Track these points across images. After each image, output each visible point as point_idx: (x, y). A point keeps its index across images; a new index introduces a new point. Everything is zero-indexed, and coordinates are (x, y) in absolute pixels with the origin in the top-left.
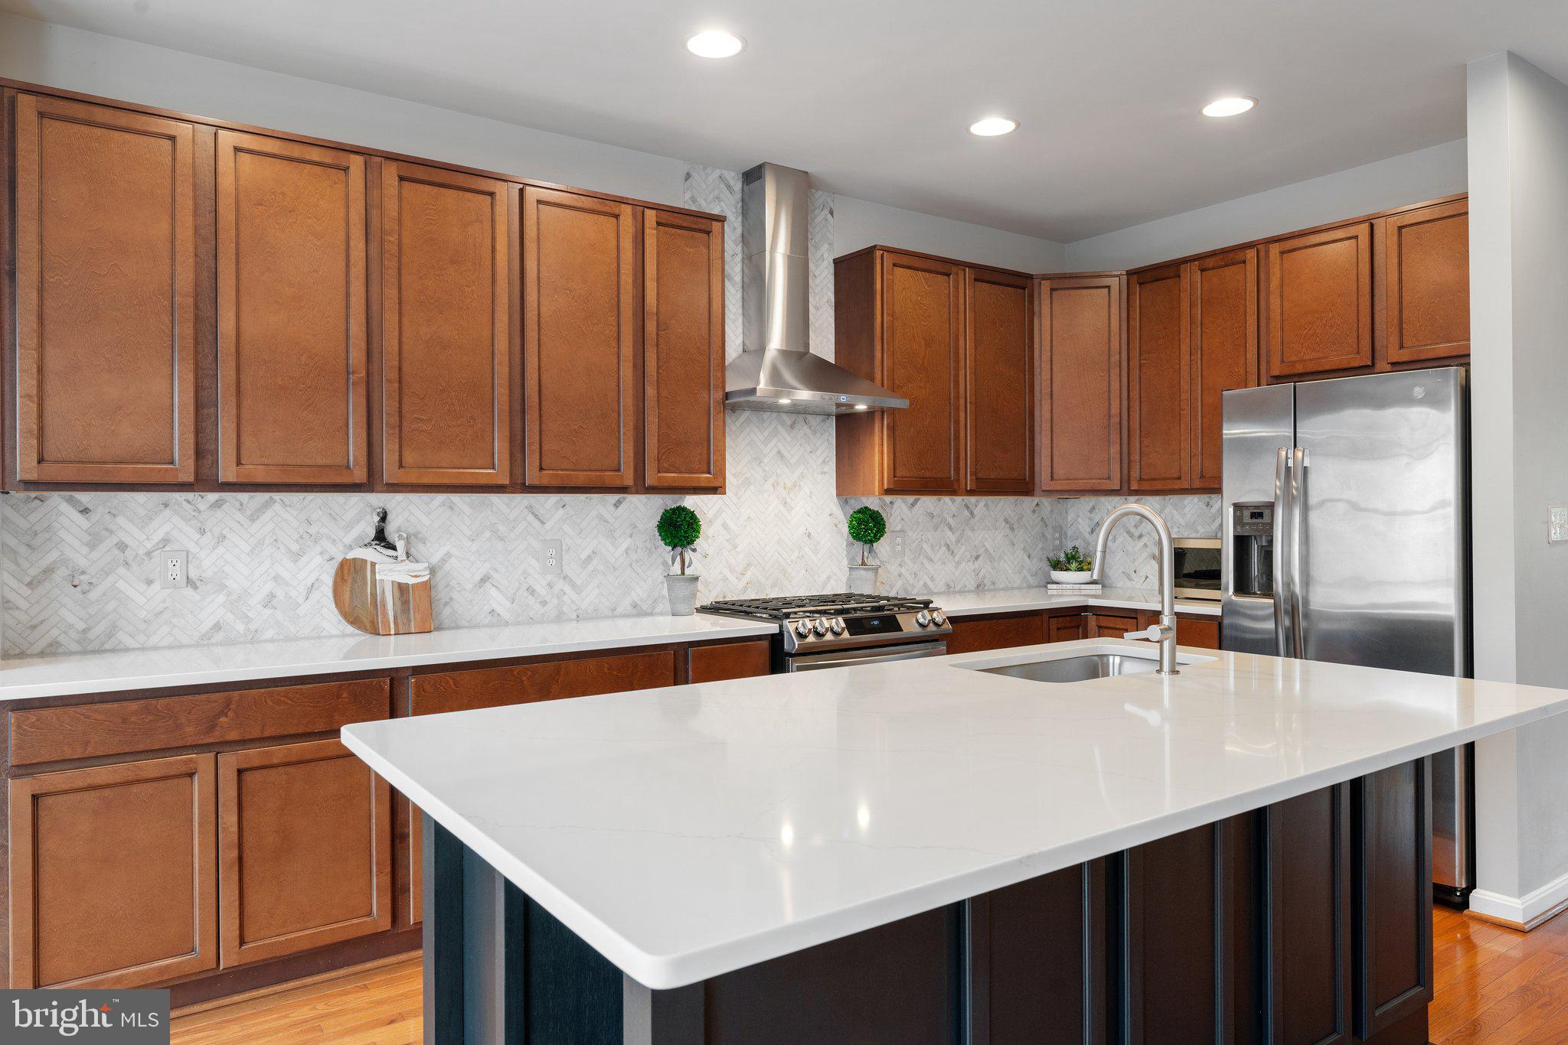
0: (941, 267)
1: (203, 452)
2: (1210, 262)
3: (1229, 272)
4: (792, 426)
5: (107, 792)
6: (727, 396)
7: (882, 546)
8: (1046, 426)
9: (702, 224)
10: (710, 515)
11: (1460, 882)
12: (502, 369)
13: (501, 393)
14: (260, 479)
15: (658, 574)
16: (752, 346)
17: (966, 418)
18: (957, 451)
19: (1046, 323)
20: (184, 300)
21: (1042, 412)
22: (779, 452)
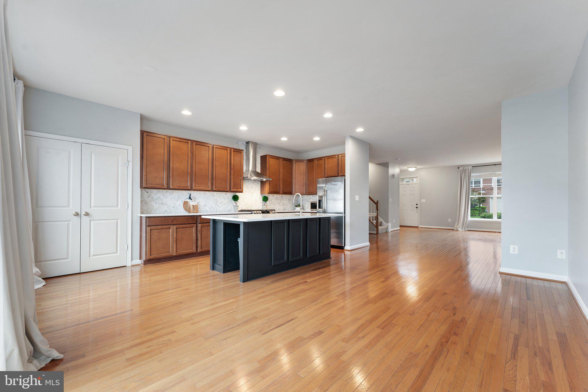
0: (278, 158)
1: (168, 184)
2: (318, 159)
3: (320, 161)
4: (253, 183)
5: (159, 230)
6: (244, 178)
7: (268, 202)
8: (294, 184)
9: (240, 151)
10: (240, 196)
11: (343, 246)
12: (210, 173)
13: (210, 176)
14: (176, 188)
15: (232, 205)
16: (247, 170)
17: (281, 182)
18: (280, 187)
19: (294, 167)
20: (166, 162)
21: (294, 182)
22: (251, 187)
